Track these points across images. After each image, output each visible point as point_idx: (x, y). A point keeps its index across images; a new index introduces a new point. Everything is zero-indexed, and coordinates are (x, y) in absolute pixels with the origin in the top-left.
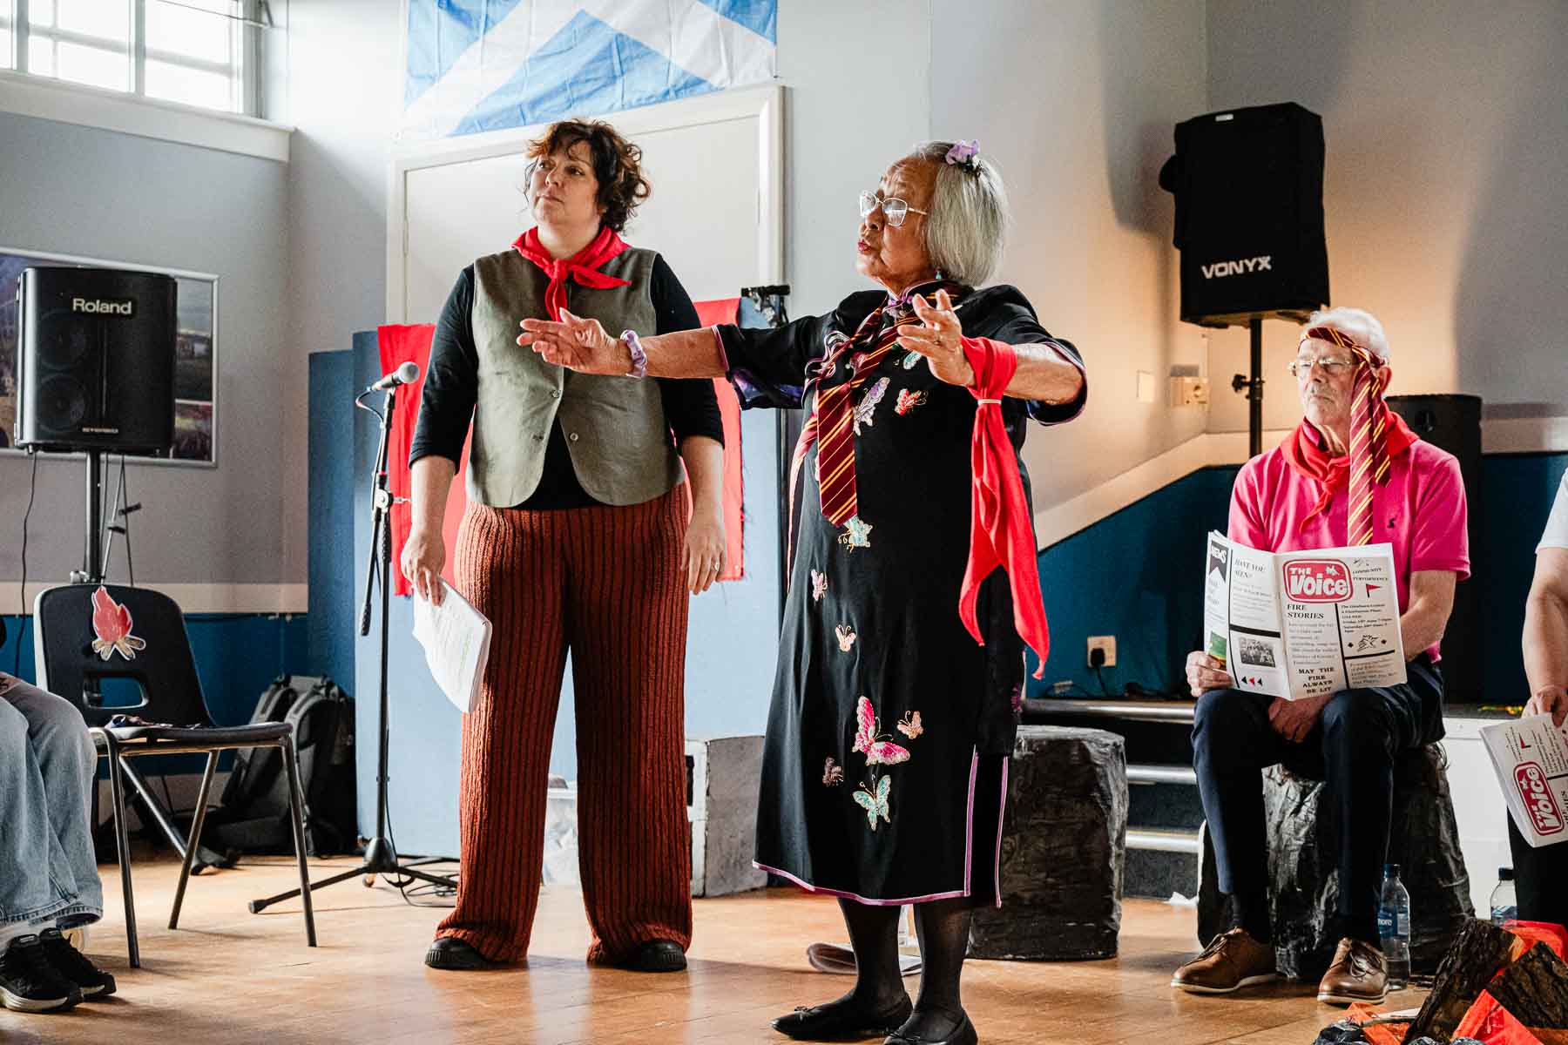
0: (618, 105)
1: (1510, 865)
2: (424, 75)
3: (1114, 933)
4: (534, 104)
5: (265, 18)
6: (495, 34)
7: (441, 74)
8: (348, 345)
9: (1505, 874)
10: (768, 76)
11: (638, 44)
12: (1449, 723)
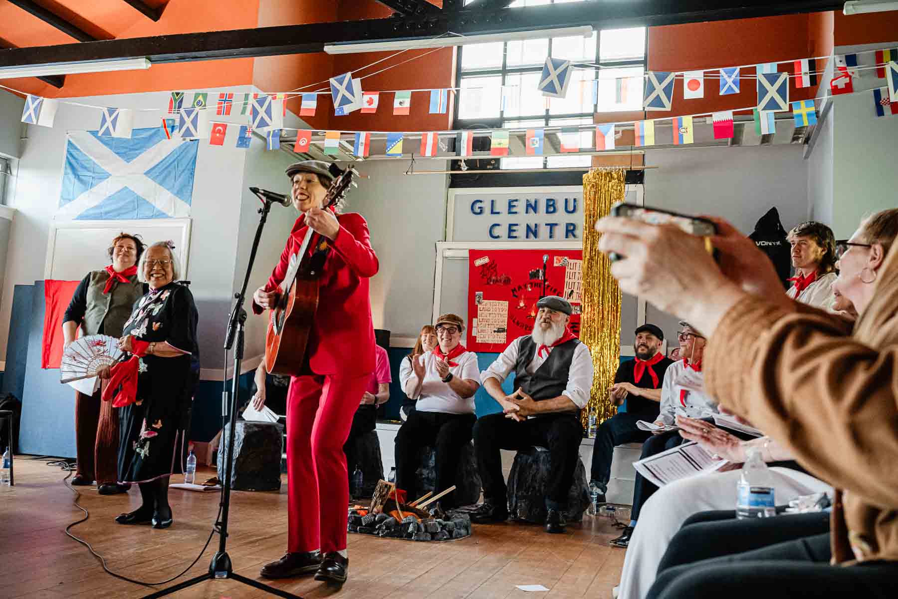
0: (135, 217)
1: (395, 466)
2: (66, 199)
3: (280, 483)
4: (106, 213)
5: (9, 172)
6: (94, 189)
7: (74, 199)
8: (33, 284)
9: (393, 469)
10: (187, 216)
11: (144, 200)
12: (377, 425)
